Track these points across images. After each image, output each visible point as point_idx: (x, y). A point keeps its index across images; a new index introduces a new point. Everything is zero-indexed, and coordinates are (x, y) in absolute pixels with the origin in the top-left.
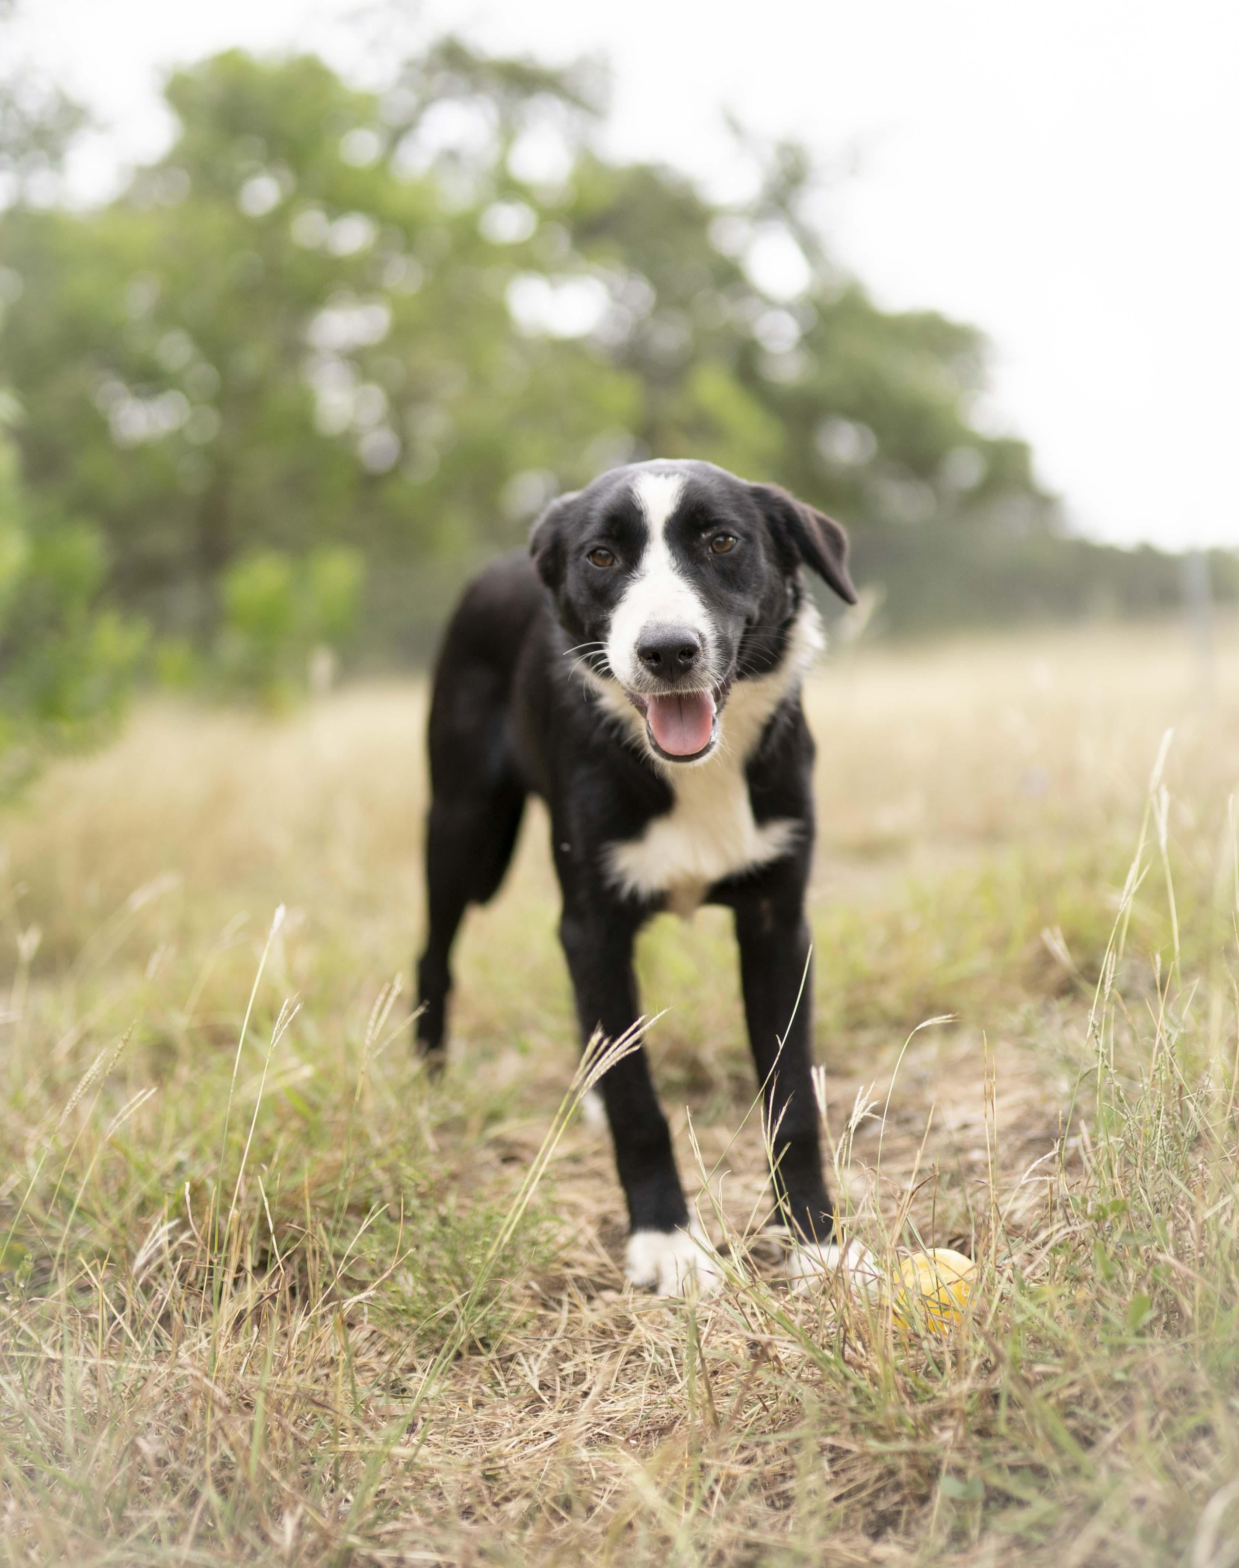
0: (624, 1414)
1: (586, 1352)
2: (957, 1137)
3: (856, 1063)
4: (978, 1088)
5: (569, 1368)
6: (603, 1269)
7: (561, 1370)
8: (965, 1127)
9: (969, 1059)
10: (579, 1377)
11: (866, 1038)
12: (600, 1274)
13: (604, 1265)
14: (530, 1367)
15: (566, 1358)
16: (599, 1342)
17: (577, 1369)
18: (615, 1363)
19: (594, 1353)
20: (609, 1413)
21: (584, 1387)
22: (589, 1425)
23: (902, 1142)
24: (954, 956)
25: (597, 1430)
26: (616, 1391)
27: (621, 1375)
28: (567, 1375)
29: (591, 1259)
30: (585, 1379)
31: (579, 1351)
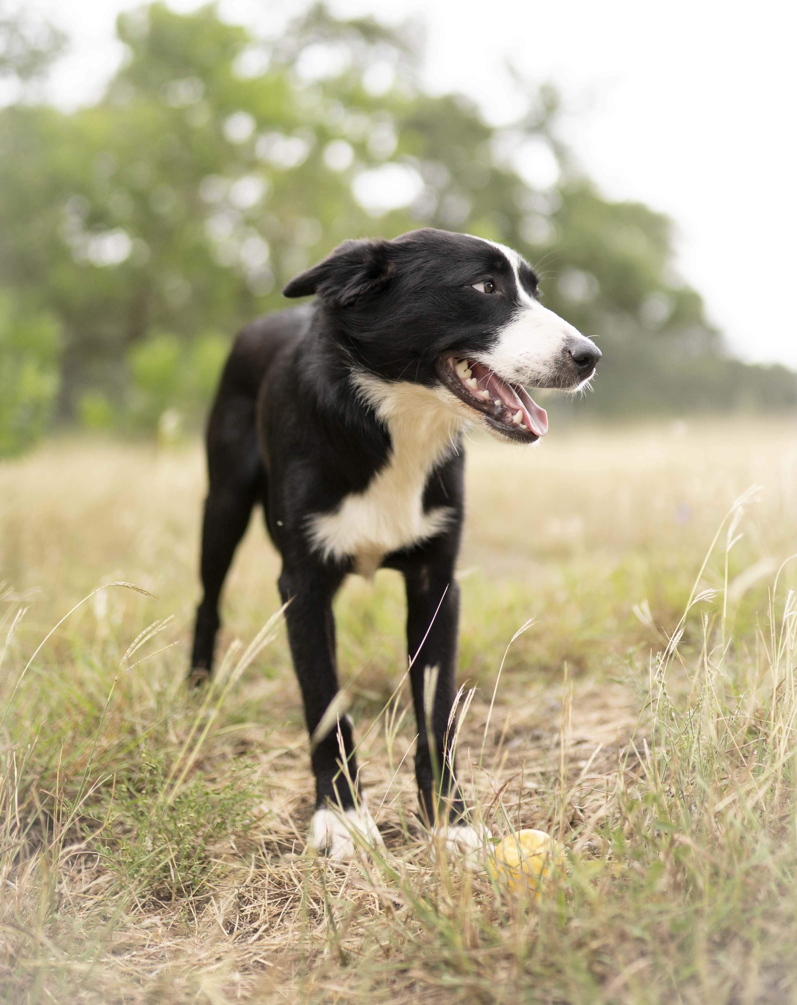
0: (278, 946)
1: (264, 898)
2: (572, 751)
3: (509, 696)
4: (595, 716)
5: (248, 909)
6: (290, 836)
7: (242, 911)
8: (579, 742)
9: (593, 695)
10: (254, 917)
11: (518, 678)
12: (288, 840)
13: (292, 833)
14: (219, 908)
15: (248, 902)
16: (274, 891)
17: (254, 911)
18: (282, 908)
19: (269, 899)
20: (268, 945)
21: (255, 925)
22: (251, 954)
23: (532, 753)
24: (590, 622)
25: (257, 958)
26: (279, 929)
27: (286, 917)
28: (246, 916)
29: (283, 829)
30: (258, 919)
31: (260, 897)
